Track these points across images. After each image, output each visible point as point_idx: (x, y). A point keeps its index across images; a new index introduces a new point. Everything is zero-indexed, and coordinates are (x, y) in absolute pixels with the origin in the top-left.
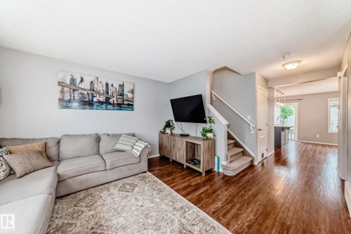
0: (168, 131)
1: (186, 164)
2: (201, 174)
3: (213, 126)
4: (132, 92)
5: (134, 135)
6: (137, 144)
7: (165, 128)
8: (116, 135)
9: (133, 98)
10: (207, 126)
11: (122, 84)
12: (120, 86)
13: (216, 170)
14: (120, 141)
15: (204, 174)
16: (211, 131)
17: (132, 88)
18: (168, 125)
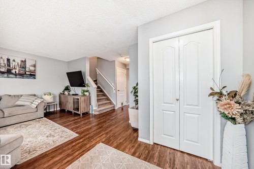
0: (66, 93)
1: (73, 111)
2: (79, 115)
3: (89, 89)
4: (35, 66)
5: (35, 95)
6: (36, 100)
7: (64, 91)
8: (18, 96)
9: (35, 70)
10: (85, 89)
11: (24, 60)
12: (22, 61)
13: (91, 113)
14: (20, 99)
15: (81, 115)
16: (87, 91)
17: (34, 63)
18: (67, 89)
